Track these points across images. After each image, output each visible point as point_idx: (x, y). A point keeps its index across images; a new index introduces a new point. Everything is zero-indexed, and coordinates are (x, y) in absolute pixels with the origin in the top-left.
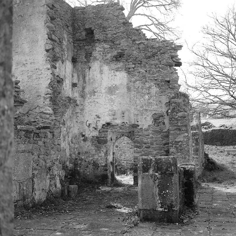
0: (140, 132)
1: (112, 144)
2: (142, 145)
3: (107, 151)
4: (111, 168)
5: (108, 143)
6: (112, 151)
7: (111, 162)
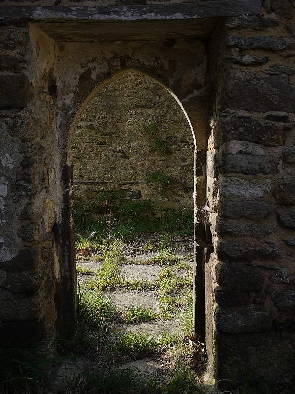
0: (274, 24)
1: (59, 120)
2: (284, 119)
3: (27, 163)
4: (56, 259)
5: (30, 106)
6: (57, 159)
7: (55, 228)
